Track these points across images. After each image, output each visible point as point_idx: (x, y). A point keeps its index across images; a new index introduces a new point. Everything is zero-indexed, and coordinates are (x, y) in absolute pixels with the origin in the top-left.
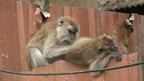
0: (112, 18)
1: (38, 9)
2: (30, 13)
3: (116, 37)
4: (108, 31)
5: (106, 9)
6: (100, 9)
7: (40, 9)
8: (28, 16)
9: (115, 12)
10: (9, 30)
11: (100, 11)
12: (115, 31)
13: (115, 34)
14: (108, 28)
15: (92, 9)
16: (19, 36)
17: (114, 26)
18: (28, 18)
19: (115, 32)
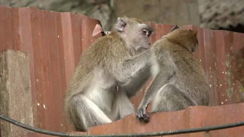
0: (223, 41)
1: (97, 26)
2: (84, 33)
3: (229, 74)
4: (216, 64)
5: (213, 27)
6: (202, 26)
7: (101, 26)
8: (81, 39)
9: (228, 32)
10: (48, 62)
11: (202, 30)
12: (227, 64)
13: (227, 69)
14: (216, 58)
15: (189, 26)
16: (65, 72)
17: (227, 56)
18: (81, 41)
19: (228, 66)
